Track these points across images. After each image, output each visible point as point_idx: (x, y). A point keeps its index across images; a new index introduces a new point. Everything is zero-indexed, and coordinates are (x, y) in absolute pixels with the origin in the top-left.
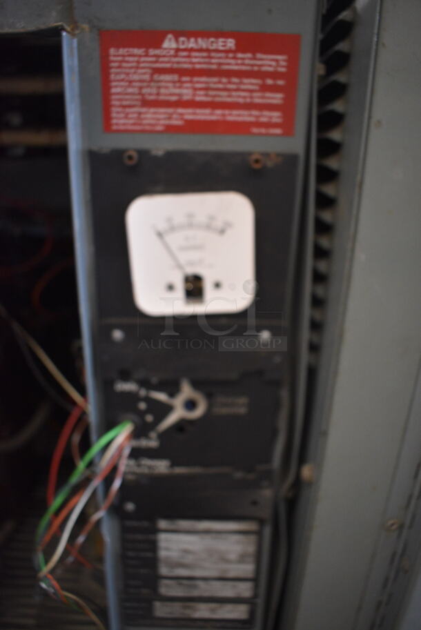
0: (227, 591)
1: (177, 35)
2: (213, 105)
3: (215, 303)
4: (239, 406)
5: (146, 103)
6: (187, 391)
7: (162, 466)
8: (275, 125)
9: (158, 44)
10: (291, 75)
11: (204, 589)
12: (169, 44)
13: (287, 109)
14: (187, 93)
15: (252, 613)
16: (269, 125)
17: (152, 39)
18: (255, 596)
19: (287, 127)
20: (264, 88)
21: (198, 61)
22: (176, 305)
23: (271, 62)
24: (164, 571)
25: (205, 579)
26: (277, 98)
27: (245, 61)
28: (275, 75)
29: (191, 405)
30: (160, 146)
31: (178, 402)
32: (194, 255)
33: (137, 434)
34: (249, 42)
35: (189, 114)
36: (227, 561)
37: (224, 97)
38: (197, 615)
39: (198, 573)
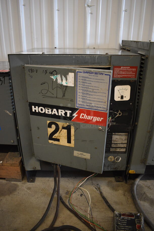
0: (122, 146)
1: (123, 67)
2: (126, 75)
3: (125, 99)
4: (127, 114)
5: (118, 74)
6: (119, 112)
7: (115, 123)
8: (134, 77)
9: (121, 68)
10: (136, 71)
11: (119, 146)
12: (122, 68)
13: (135, 75)
14: (123, 73)
15: (126, 150)
16: (133, 77)
17: (120, 67)
18: (127, 147)
19: (135, 77)
20: (133, 73)
21: (125, 70)
22: (119, 99)
23: (134, 70)
24: (113, 142)
25: (119, 144)
26: (134, 74)
27: (131, 69)
28: (134, 71)
29: (120, 114)
30: (119, 79)
31: (118, 114)
32: (123, 93)
33: (112, 119)
34: (131, 67)
35: (123, 76)
36: (123, 140)
37: (128, 74)
38: (117, 151)
39: (118, 143)
